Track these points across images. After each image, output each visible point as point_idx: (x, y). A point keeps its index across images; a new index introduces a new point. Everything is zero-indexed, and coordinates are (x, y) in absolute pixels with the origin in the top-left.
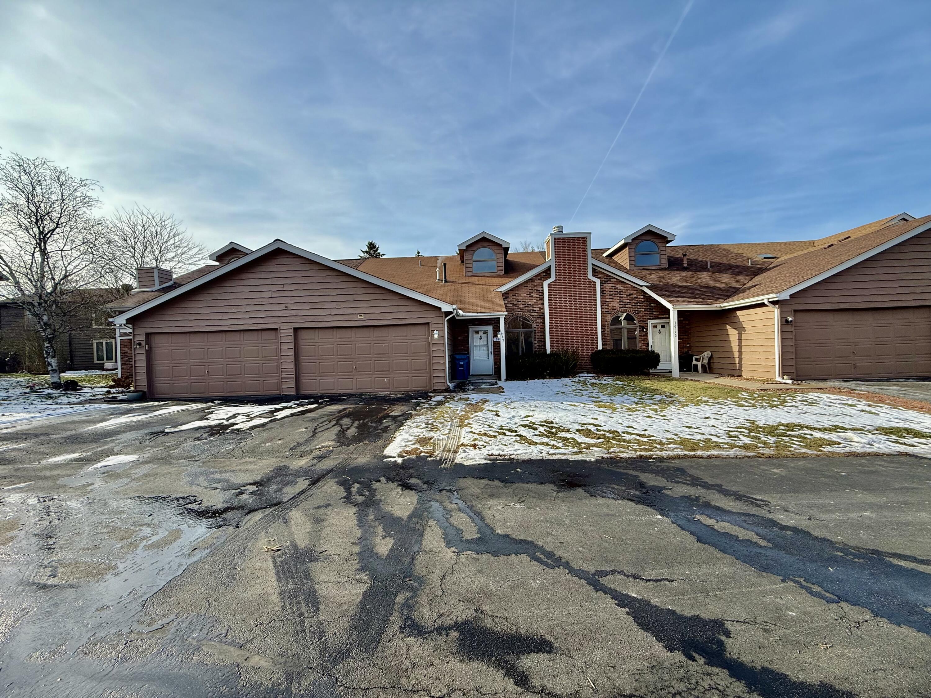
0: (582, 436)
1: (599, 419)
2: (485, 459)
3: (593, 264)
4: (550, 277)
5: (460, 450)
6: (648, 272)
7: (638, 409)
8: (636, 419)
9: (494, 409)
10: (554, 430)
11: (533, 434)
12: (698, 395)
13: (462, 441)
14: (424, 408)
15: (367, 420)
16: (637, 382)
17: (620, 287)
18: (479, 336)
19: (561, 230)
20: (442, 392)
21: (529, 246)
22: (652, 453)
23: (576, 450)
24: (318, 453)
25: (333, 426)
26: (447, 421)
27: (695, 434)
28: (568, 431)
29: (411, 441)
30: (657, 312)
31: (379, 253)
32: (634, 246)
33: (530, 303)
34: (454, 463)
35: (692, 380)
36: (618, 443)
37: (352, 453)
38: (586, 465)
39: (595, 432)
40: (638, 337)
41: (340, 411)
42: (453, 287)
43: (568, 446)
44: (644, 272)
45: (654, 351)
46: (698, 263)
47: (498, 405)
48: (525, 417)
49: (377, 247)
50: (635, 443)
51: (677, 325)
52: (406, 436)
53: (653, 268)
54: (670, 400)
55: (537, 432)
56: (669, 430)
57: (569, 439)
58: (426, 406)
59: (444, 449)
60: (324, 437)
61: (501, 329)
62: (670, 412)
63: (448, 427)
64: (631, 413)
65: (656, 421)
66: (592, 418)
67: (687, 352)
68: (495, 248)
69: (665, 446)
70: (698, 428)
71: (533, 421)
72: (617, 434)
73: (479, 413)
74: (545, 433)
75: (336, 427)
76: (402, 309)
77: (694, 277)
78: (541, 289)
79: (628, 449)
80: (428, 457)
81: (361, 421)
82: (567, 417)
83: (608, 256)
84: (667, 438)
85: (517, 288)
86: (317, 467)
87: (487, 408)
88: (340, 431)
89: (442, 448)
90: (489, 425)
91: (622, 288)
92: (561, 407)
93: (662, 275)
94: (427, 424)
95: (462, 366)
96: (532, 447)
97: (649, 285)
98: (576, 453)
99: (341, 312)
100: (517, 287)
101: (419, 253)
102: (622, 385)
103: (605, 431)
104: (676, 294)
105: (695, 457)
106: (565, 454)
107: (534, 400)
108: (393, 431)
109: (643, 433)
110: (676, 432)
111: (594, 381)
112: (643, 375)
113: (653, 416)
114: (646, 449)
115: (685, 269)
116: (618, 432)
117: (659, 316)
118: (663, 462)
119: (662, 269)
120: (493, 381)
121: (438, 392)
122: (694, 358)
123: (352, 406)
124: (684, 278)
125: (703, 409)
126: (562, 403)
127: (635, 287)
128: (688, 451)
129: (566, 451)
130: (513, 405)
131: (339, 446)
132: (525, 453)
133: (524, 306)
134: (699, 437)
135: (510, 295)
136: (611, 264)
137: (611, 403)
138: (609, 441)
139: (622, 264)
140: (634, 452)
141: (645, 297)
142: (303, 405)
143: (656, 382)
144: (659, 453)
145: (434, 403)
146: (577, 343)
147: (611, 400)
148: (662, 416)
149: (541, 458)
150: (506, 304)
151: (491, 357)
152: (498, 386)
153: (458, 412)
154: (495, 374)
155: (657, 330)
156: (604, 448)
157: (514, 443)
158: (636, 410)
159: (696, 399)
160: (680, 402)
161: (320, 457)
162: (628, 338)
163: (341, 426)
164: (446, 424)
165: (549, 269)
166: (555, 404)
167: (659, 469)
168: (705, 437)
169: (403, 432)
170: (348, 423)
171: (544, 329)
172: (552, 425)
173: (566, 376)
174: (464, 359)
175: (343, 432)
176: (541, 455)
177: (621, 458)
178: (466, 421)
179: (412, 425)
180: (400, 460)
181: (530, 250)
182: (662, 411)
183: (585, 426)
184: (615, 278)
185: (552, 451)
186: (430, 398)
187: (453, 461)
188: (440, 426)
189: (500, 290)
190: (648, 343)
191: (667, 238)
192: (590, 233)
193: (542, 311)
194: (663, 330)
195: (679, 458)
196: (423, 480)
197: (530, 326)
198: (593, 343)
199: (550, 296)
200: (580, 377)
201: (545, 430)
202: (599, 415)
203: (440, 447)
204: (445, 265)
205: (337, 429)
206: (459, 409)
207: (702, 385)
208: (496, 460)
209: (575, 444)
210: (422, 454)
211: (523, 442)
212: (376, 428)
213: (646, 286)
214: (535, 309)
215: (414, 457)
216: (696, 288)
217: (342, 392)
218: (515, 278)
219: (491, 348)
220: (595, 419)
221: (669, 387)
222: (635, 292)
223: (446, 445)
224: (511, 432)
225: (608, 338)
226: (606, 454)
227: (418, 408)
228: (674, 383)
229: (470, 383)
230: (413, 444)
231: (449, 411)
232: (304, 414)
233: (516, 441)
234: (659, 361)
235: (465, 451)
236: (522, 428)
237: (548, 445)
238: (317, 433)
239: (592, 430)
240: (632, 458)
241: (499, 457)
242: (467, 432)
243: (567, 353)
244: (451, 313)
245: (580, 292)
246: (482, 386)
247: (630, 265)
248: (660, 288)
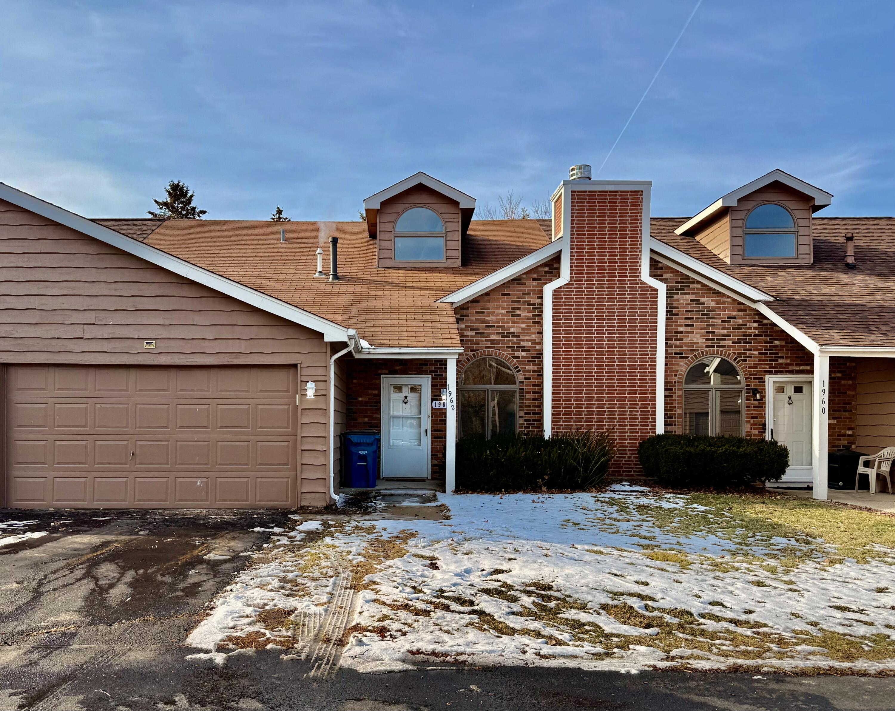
0: (612, 620)
1: (652, 584)
2: (404, 661)
3: (652, 251)
4: (558, 276)
5: (352, 640)
6: (770, 271)
7: (736, 565)
8: (731, 588)
9: (427, 553)
10: (553, 604)
11: (508, 610)
12: (865, 540)
13: (356, 619)
14: (280, 546)
15: (154, 568)
16: (736, 508)
17: (709, 302)
18: (401, 396)
19: (586, 175)
20: (318, 512)
21: (517, 206)
22: (760, 661)
23: (599, 649)
24: (43, 637)
25: (79, 580)
26: (326, 575)
27: (855, 624)
28: (583, 607)
29: (247, 617)
30: (787, 358)
31: (194, 209)
32: (742, 215)
33: (512, 330)
34: (337, 667)
35: (855, 508)
36: (690, 637)
37: (118, 640)
38: (618, 683)
39: (641, 611)
40: (743, 410)
41: (96, 548)
42: (351, 290)
43: (583, 640)
44: (762, 271)
45: (776, 443)
46: (878, 257)
47: (437, 546)
48: (492, 574)
49: (189, 195)
50: (726, 639)
51: (827, 388)
52: (238, 605)
53: (781, 262)
54: (805, 548)
55: (516, 608)
56: (800, 613)
57: (584, 624)
58: (284, 541)
59: (316, 636)
60: (59, 602)
61: (448, 383)
62: (804, 576)
63: (328, 589)
64: (721, 575)
65: (773, 592)
66: (637, 582)
67: (848, 448)
68: (444, 208)
69: (790, 648)
70: (861, 611)
71: (509, 582)
72: (688, 618)
73: (396, 562)
74: (534, 609)
75: (85, 581)
76: (239, 332)
77: (867, 285)
78: (539, 301)
79: (710, 651)
80: (281, 652)
81: (141, 571)
82: (583, 577)
83: (686, 234)
84: (793, 631)
85: (486, 298)
86: (39, 668)
87: (413, 551)
88: (93, 590)
89: (312, 634)
90: (414, 588)
91: (713, 304)
92: (570, 555)
93: (798, 279)
94: (283, 580)
95: (363, 458)
96: (505, 639)
97: (771, 299)
98: (599, 656)
99: (105, 333)
100: (487, 294)
101: (280, 212)
102: (705, 512)
103: (663, 611)
104: (828, 321)
105: (853, 673)
106: (575, 657)
107: (514, 537)
108: (209, 593)
109: (744, 617)
110: (813, 619)
111: (644, 501)
112: (750, 492)
113: (769, 582)
114: (749, 652)
115: (850, 268)
116: (692, 615)
117: (791, 368)
118: (782, 681)
119: (799, 267)
120: (428, 493)
121: (311, 513)
122: (862, 459)
123: (122, 538)
124: (846, 288)
125: (875, 570)
126: (573, 546)
127: (740, 303)
128: (837, 659)
129: (578, 651)
130: (467, 546)
131: (90, 624)
132: (490, 652)
133: (499, 337)
134: (862, 630)
135: (471, 312)
136: (692, 252)
137: (680, 551)
138: (670, 633)
139: (716, 252)
140: (722, 659)
141: (761, 325)
142: (15, 532)
143: (779, 508)
144: (775, 662)
145: (299, 537)
146: (612, 418)
147: (679, 543)
148: (786, 583)
149: (523, 663)
150: (461, 331)
151: (427, 442)
152: (439, 503)
153: (350, 557)
154: (432, 479)
155: (784, 397)
156: (659, 647)
157: (466, 629)
158: (733, 568)
159: (860, 550)
160: (828, 553)
161: (47, 648)
162: (722, 412)
163: (96, 579)
164: (324, 582)
165: (557, 258)
166: (559, 547)
167: (775, 696)
168: (875, 632)
169: (231, 598)
170: (112, 574)
171: (540, 386)
172: (549, 593)
173: (583, 489)
174: (368, 444)
175: (100, 594)
176: (523, 657)
177: (695, 670)
178: (367, 578)
179: (252, 582)
180: (219, 658)
181: (518, 215)
182: (786, 572)
183: (621, 598)
184: (699, 282)
185: (547, 650)
186: (292, 525)
187: (334, 664)
188: (311, 585)
189: (450, 299)
190: (765, 425)
191: (813, 199)
192: (650, 183)
193: (538, 347)
194: (796, 397)
195: (818, 674)
196: (270, 702)
197: (511, 380)
198: (644, 420)
199: (556, 316)
200: (614, 492)
201: (533, 603)
202: (652, 575)
203: (309, 632)
204: (335, 241)
205: (87, 586)
206: (354, 550)
207: (876, 518)
208: (427, 663)
209: (598, 637)
210: (270, 646)
211: (485, 627)
212: (172, 587)
213: (766, 303)
214: (522, 343)
215: (250, 651)
216: (871, 310)
217: (101, 506)
218: (485, 274)
219: (427, 424)
220: (642, 583)
221: (805, 520)
222: (741, 314)
223: (321, 626)
224: (462, 604)
225: (678, 411)
226: (662, 660)
227: (265, 545)
228: (816, 512)
229: (379, 494)
230: (250, 624)
231: (331, 553)
232: (16, 552)
233: (471, 624)
234: (785, 465)
235: (360, 643)
236: (485, 597)
237: (538, 635)
238: (41, 594)
239: (635, 606)
240: (718, 671)
241: (432, 658)
242: (367, 602)
243: (588, 440)
244: (344, 345)
245: (622, 309)
246: (405, 504)
247: (732, 255)
248: (794, 306)
